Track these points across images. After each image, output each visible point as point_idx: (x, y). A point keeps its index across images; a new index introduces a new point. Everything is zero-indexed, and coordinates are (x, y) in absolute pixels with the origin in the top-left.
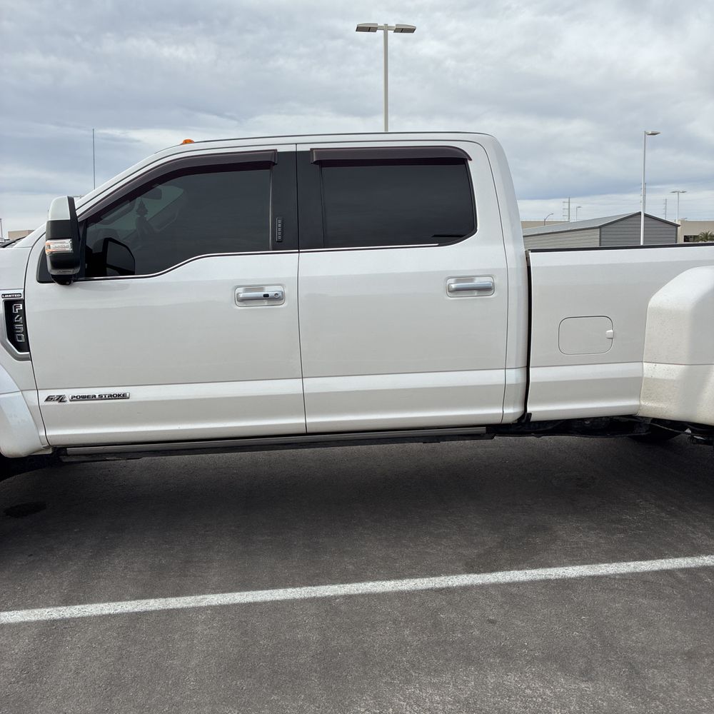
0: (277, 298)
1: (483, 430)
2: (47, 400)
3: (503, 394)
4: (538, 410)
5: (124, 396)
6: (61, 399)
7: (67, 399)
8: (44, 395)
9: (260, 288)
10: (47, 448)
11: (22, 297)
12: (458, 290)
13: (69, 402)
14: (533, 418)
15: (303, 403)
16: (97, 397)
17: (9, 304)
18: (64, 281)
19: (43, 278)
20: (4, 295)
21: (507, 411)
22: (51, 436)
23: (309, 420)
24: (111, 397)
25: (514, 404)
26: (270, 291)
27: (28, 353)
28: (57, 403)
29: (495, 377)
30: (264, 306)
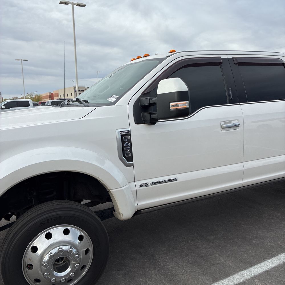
2: (140, 186)
5: (175, 180)
6: (146, 185)
7: (149, 184)
8: (138, 183)
11: (130, 133)
13: (150, 186)
16: (163, 181)
20: (121, 132)
22: (140, 205)
23: (244, 181)
24: (170, 181)
27: (132, 162)
28: (145, 187)
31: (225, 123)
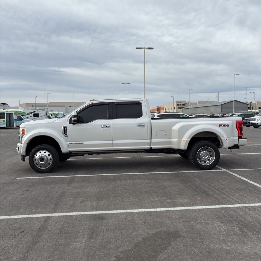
0: (108, 127)
1: (144, 150)
3: (147, 144)
4: (153, 147)
5: (83, 143)
6: (72, 143)
7: (73, 143)
8: (69, 143)
9: (106, 125)
10: (69, 152)
11: (66, 127)
12: (139, 126)
14: (152, 148)
15: (112, 145)
16: (78, 143)
17: (64, 127)
18: (74, 124)
19: (70, 123)
21: (148, 147)
22: (70, 150)
23: (113, 148)
24: (80, 143)
25: (149, 146)
26: (107, 126)
27: (67, 136)
29: (145, 141)
30: (106, 128)
31: (103, 126)
